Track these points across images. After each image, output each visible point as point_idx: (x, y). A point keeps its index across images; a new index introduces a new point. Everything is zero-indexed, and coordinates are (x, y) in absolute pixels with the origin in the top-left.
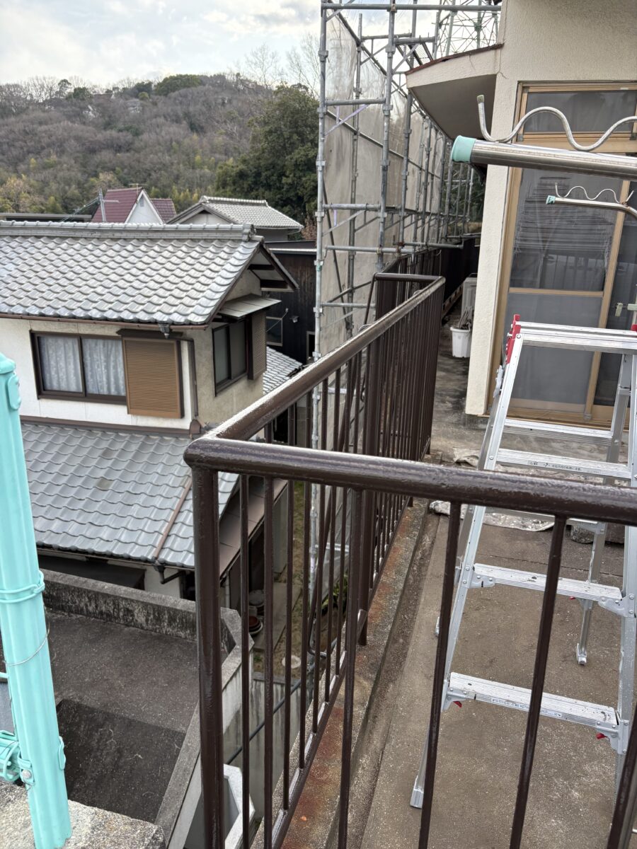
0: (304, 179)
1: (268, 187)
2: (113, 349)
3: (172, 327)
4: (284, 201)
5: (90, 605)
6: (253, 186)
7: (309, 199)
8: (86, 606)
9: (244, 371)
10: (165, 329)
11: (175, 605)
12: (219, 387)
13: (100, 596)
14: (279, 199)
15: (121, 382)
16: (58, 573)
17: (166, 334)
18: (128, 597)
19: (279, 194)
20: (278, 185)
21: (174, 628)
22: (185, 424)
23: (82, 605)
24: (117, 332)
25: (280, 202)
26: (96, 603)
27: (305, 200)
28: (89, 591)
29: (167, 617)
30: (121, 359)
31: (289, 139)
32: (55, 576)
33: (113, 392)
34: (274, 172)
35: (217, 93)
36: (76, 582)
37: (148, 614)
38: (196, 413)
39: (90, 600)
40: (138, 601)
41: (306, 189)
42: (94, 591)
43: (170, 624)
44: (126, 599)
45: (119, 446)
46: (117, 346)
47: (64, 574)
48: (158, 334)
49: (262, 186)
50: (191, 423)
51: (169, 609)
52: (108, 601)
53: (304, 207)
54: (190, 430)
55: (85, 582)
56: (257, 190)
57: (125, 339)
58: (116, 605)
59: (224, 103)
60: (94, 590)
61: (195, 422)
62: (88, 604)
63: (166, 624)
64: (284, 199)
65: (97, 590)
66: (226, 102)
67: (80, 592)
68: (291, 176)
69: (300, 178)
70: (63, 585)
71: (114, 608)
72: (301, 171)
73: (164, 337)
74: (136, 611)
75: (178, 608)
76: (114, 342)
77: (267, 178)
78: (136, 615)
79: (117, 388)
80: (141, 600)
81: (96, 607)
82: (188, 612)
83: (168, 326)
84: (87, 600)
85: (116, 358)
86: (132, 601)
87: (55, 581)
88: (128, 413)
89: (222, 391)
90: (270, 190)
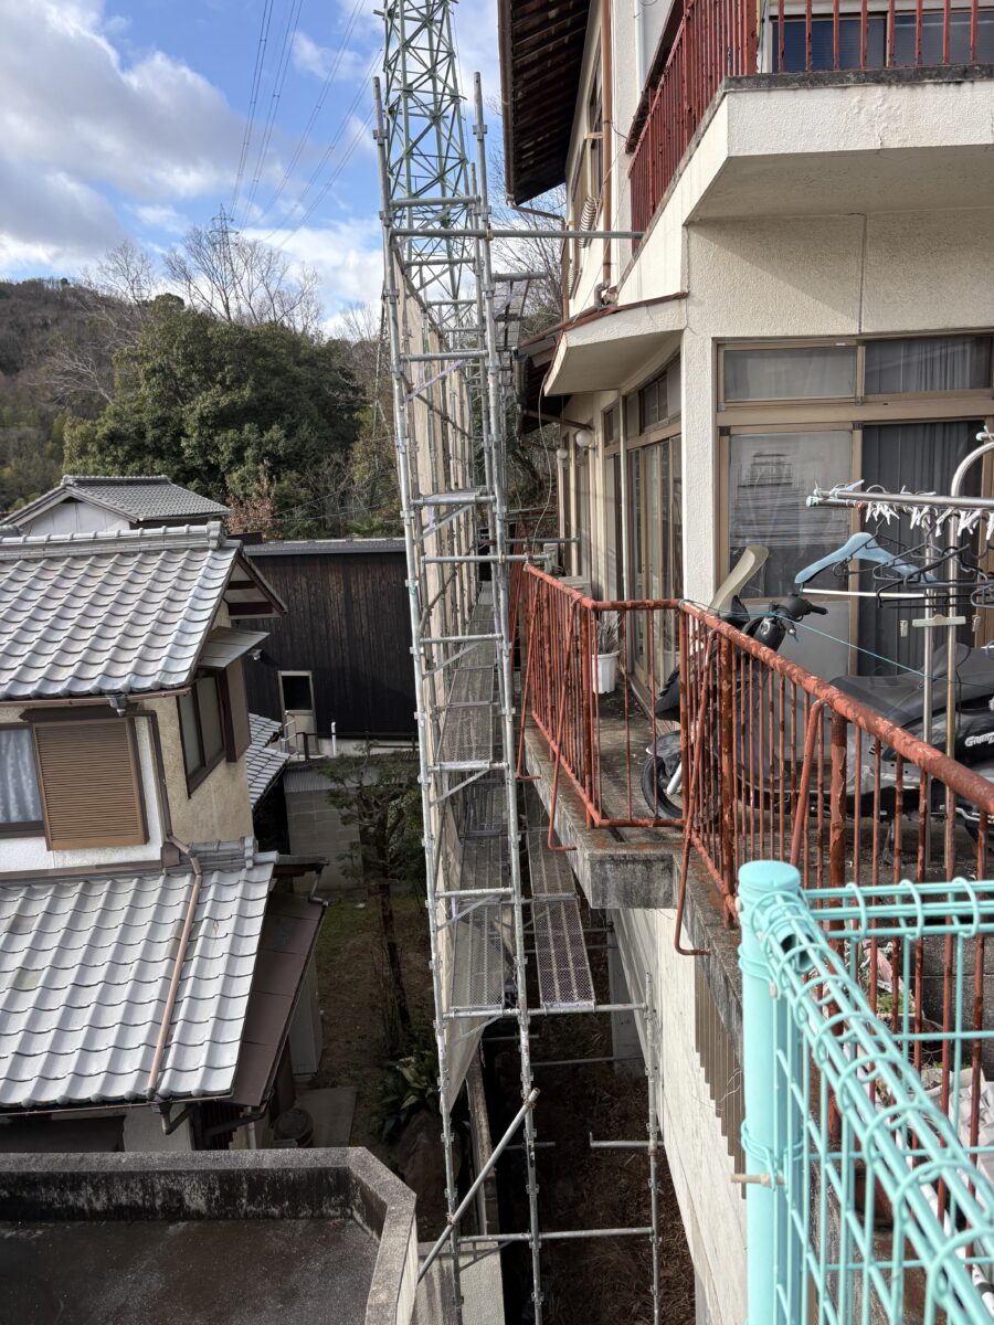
0: (216, 438)
1: (159, 453)
2: (12, 744)
3: (131, 697)
4: (187, 473)
5: (98, 1199)
6: (133, 453)
7: (229, 468)
8: (89, 1201)
9: (221, 750)
10: (118, 702)
11: (260, 1163)
12: (193, 781)
13: (116, 1179)
14: (178, 470)
15: (29, 798)
16: (26, 1155)
17: (119, 711)
18: (169, 1169)
19: (178, 463)
20: (175, 449)
21: (260, 1203)
22: (153, 852)
23: (81, 1202)
24: (21, 717)
25: (182, 475)
26: (108, 1192)
27: (222, 469)
28: (94, 1175)
29: (245, 1186)
30: (27, 759)
31: (182, 380)
32: (21, 1161)
33: (15, 816)
34: (166, 431)
35: (31, 309)
36: (65, 1162)
37: (211, 1190)
38: (168, 833)
39: (96, 1189)
40: (189, 1172)
41: (222, 453)
42: (102, 1173)
43: (251, 1201)
44: (166, 1173)
45: (39, 907)
46: (18, 739)
47: (39, 1155)
48: (104, 711)
49: (150, 453)
50: (162, 849)
51: (249, 1173)
52: (132, 1185)
53: (223, 481)
54: (162, 861)
55: (82, 1160)
56: (141, 459)
57: (36, 725)
58: (148, 1188)
59: (46, 324)
60: (103, 1169)
61: (168, 846)
62: (94, 1199)
63: (244, 1201)
64: (187, 469)
65: (109, 1170)
66: (50, 322)
67: (75, 1181)
68: (195, 435)
69: (210, 437)
70: (41, 1174)
71: (145, 1194)
72: (210, 427)
73: (116, 715)
74: (187, 1190)
75: (265, 1167)
76: (13, 734)
77: (157, 440)
78: (187, 1197)
79: (22, 809)
80: (195, 1168)
81: (109, 1200)
82: (285, 1170)
83: (123, 696)
84: (90, 1190)
85: (17, 758)
86: (179, 1173)
87: (24, 1170)
88: (49, 849)
89: (196, 787)
90: (163, 459)
